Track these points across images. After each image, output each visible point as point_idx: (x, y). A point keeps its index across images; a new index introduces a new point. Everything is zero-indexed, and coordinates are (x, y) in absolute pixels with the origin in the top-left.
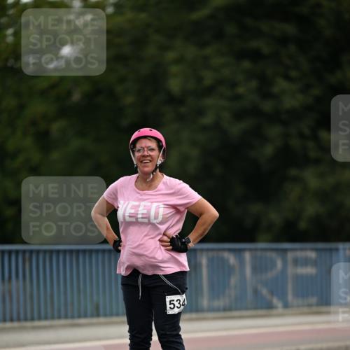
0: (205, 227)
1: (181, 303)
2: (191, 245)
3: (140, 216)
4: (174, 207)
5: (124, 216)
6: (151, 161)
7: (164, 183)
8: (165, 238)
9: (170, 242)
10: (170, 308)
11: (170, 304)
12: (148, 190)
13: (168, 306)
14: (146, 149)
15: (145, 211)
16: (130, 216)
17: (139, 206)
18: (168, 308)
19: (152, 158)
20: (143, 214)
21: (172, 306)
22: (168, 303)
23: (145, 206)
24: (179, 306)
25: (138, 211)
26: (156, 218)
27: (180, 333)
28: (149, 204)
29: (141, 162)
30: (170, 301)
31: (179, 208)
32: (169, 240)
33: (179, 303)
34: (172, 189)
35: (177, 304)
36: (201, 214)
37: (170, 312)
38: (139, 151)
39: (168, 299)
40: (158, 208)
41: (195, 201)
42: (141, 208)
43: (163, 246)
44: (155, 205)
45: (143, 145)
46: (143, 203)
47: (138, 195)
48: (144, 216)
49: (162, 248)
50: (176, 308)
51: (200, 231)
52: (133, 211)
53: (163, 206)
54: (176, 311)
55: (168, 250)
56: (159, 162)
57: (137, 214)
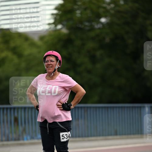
0: (79, 98)
1: (68, 136)
2: (72, 107)
3: (47, 92)
4: (64, 88)
5: (39, 92)
6: (52, 67)
7: (59, 76)
8: (59, 104)
9: (62, 106)
10: (62, 138)
11: (62, 137)
12: (52, 80)
13: (61, 138)
14: (49, 61)
15: (49, 90)
16: (42, 92)
17: (47, 87)
18: (61, 139)
19: (52, 65)
20: (48, 91)
21: (63, 138)
22: (61, 136)
23: (49, 87)
24: (66, 137)
25: (46, 90)
26: (55, 93)
27: (68, 150)
28: (52, 86)
29: (48, 67)
30: (62, 135)
31: (66, 88)
32: (62, 105)
33: (67, 136)
34: (63, 79)
35: (65, 137)
36: (77, 92)
37: (62, 141)
38: (47, 62)
39: (61, 134)
40: (56, 88)
41: (74, 85)
42: (48, 88)
43: (58, 107)
44: (54, 86)
45: (48, 59)
46: (49, 86)
47: (47, 82)
48: (49, 92)
49: (58, 109)
50: (65, 138)
51: (76, 101)
52: (44, 90)
53: (58, 87)
54: (65, 140)
55: (61, 110)
56: (57, 67)
57: (46, 91)
